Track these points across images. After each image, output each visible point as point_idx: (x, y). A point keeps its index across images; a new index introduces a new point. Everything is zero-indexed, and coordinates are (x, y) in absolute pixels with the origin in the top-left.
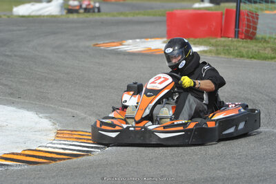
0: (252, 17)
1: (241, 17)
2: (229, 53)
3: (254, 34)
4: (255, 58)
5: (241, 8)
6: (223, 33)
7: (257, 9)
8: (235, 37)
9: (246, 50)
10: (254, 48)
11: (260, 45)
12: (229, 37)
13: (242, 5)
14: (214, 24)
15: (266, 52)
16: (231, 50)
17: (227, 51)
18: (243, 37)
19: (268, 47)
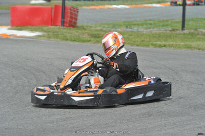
0: (74, 11)
1: (66, 11)
2: (57, 37)
3: (75, 23)
4: (76, 41)
5: (66, 4)
6: (53, 22)
7: (78, 5)
8: (62, 26)
9: (70, 35)
10: (76, 34)
11: (80, 31)
12: (57, 26)
13: (66, 2)
14: (46, 15)
15: (84, 37)
16: (58, 35)
17: (56, 36)
18: (68, 25)
19: (86, 33)
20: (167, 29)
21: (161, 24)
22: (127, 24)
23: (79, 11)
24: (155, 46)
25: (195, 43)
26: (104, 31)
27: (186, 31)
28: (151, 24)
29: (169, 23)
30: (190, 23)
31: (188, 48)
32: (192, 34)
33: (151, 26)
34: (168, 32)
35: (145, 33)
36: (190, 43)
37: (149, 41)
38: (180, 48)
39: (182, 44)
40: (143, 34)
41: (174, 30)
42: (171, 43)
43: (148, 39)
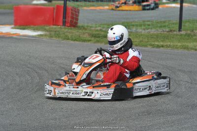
0: (75, 11)
1: (68, 11)
2: (59, 37)
3: (76, 23)
4: (77, 41)
5: (67, 5)
6: (55, 23)
7: (78, 6)
8: (63, 26)
9: (71, 34)
10: (77, 33)
11: (81, 31)
12: (58, 25)
13: (68, 2)
14: (48, 16)
15: (85, 36)
16: (60, 34)
17: (58, 35)
18: (69, 25)
19: (86, 33)
20: (164, 30)
21: (159, 25)
22: (126, 24)
23: (80, 11)
24: (153, 46)
25: (192, 44)
26: (104, 31)
27: (183, 32)
28: (149, 25)
29: (167, 24)
30: (187, 24)
31: (185, 48)
32: (189, 35)
33: (149, 27)
34: (165, 33)
35: (143, 33)
36: (187, 44)
37: (147, 42)
38: (177, 48)
39: (180, 44)
40: (142, 35)
41: (171, 31)
42: (169, 43)
43: (146, 40)
